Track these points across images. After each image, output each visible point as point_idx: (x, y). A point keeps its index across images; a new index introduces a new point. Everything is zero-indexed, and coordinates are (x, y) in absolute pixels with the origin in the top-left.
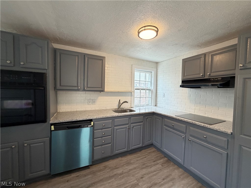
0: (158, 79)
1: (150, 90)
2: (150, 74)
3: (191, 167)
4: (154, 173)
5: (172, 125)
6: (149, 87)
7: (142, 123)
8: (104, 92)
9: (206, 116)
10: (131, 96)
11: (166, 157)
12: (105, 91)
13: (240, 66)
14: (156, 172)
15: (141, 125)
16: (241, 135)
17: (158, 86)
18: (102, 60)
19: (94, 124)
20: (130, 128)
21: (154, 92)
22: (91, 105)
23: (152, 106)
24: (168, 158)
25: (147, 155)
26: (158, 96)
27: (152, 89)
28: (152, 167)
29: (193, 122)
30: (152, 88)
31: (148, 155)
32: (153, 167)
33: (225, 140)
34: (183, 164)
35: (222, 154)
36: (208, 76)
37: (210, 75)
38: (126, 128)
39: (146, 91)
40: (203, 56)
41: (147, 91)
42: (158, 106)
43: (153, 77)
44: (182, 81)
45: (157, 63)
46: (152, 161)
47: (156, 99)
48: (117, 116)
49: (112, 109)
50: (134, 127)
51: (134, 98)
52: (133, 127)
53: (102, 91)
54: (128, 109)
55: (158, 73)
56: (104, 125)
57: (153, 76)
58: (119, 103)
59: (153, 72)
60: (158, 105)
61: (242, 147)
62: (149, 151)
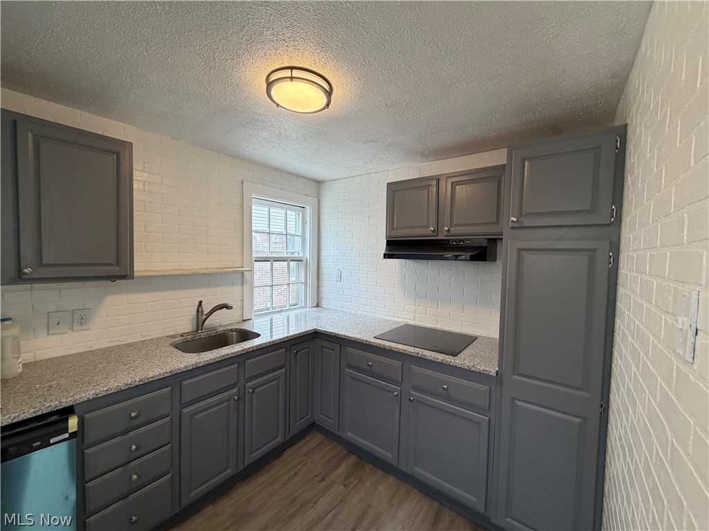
0: (323, 229)
1: (301, 261)
2: (301, 214)
3: (417, 469)
4: (326, 520)
5: (368, 365)
6: (297, 250)
7: (283, 370)
8: (132, 277)
9: (438, 327)
10: (243, 285)
11: (354, 454)
12: (135, 274)
13: (513, 221)
14: (330, 515)
15: (279, 378)
16: (515, 374)
17: (322, 248)
18: (118, 155)
19: (81, 423)
20: (241, 394)
21: (313, 265)
22: (63, 336)
23: (308, 308)
24: (357, 455)
25: (299, 463)
26: (324, 277)
27: (305, 259)
28: (318, 500)
29: (418, 353)
30: (307, 254)
31: (303, 463)
32: (322, 500)
33: (485, 389)
34: (396, 464)
35: (479, 423)
36: (445, 233)
37: (449, 230)
38: (229, 400)
39: (288, 265)
40: (434, 182)
41: (293, 264)
42: (324, 306)
43: (308, 223)
44: (387, 241)
45: (319, 183)
46: (318, 478)
47: (318, 286)
48: (193, 369)
49: (171, 337)
50: (257, 390)
51: (252, 287)
52: (253, 392)
53: (124, 277)
54: (231, 330)
55: (322, 211)
56: (133, 414)
57: (308, 221)
58: (198, 312)
59: (308, 209)
60: (324, 303)
61: (517, 402)
62: (305, 449)
